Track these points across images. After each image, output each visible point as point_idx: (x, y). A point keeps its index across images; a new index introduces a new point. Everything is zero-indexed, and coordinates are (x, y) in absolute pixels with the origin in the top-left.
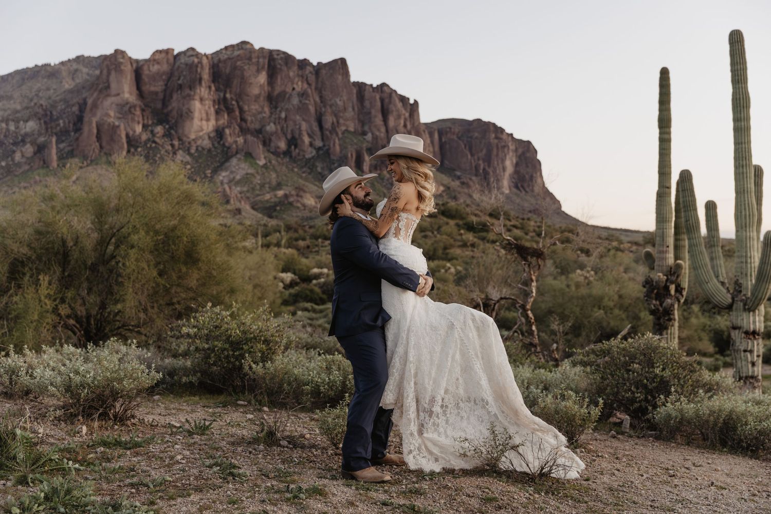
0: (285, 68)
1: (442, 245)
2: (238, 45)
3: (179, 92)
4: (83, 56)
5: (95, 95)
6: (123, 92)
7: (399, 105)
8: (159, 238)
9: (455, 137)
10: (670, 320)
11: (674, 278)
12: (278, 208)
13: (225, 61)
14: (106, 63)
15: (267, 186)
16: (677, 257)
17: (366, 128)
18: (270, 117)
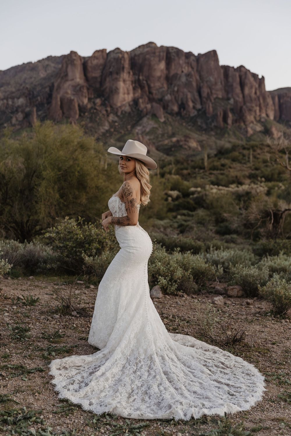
0: (176, 58)
1: (277, 171)
2: (147, 44)
3: (110, 77)
5: (59, 80)
6: (76, 78)
7: (252, 79)
9: (289, 99)
12: (173, 149)
13: (139, 55)
14: (65, 60)
15: (166, 135)
17: (230, 96)
18: (167, 90)
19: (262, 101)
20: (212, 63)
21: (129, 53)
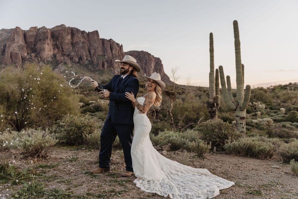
0: (77, 33)
2: (60, 26)
3: (40, 42)
4: (4, 29)
6: (20, 42)
7: (116, 46)
8: (44, 91)
10: (215, 114)
11: (216, 101)
12: (76, 81)
13: (56, 31)
14: (13, 31)
16: (216, 94)
17: (105, 54)
18: (72, 50)
20: (96, 37)
21: (50, 30)
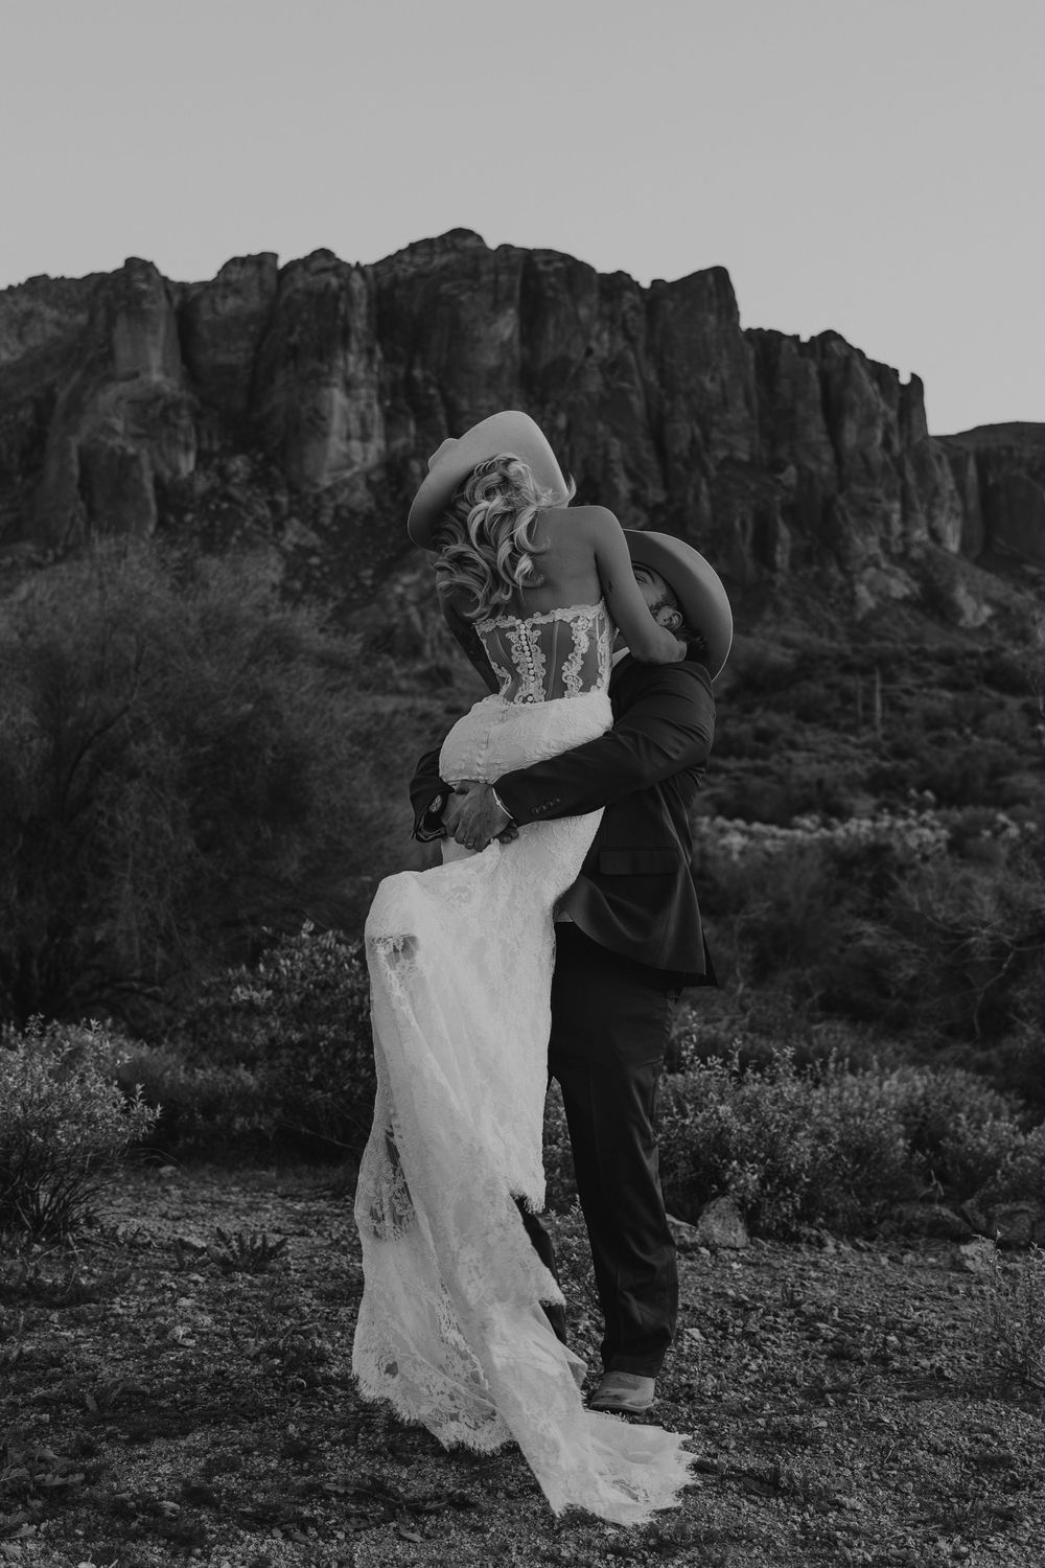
0: (566, 298)
1: (984, 763)
2: (442, 238)
3: (291, 366)
4: (45, 276)
5: (76, 377)
6: (148, 369)
7: (871, 388)
8: (203, 750)
9: (1022, 473)
13: (410, 283)
14: (102, 292)
17: (784, 452)
19: (911, 477)
21: (370, 272)
